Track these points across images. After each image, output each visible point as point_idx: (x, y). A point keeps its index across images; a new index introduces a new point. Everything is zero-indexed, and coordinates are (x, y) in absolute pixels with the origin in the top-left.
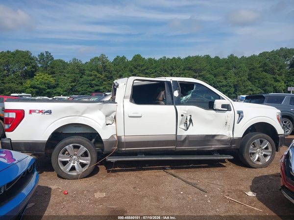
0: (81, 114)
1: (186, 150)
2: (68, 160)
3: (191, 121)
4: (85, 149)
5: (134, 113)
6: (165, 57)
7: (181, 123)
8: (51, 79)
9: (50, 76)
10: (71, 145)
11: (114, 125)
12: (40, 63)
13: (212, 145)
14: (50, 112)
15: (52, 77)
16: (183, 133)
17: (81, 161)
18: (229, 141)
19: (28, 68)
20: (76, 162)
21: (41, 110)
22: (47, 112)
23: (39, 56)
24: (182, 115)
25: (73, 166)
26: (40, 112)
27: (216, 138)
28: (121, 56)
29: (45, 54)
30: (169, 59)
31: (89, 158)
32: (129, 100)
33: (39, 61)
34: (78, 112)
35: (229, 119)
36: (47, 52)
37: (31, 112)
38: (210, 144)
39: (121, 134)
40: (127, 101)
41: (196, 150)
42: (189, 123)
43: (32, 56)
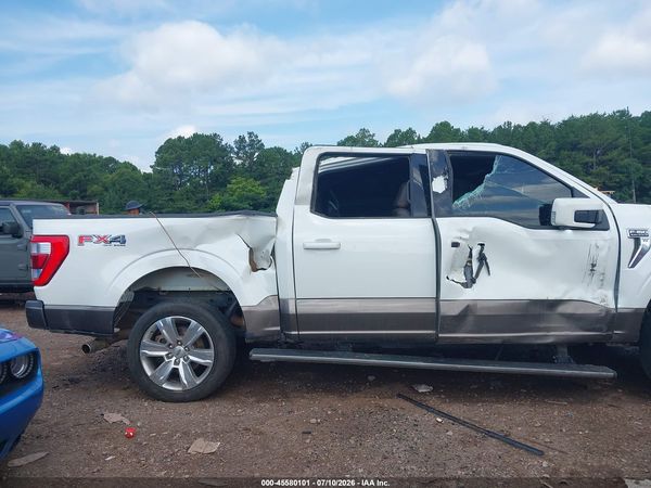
0: (193, 243)
1: (469, 342)
2: (163, 353)
3: (482, 259)
4: (201, 329)
5: (318, 241)
6: (509, 123)
7: (453, 268)
8: (261, 189)
9: (258, 182)
10: (169, 319)
11: (271, 271)
12: (239, 158)
13: (548, 329)
14: (121, 240)
15: (261, 185)
16: (457, 294)
17: (192, 358)
18: (603, 318)
19: (215, 168)
20: (182, 360)
21: (102, 235)
22: (115, 240)
23: (236, 142)
24: (455, 245)
25: (174, 369)
26: (102, 239)
27: (561, 309)
28: (404, 130)
29: (247, 139)
30: (519, 126)
31: (211, 352)
32: (308, 207)
33: (237, 153)
34: (185, 239)
35: (603, 253)
36: (250, 134)
37: (82, 239)
38: (542, 325)
39: (287, 293)
40: (305, 209)
41: (499, 341)
42: (476, 264)
43: (223, 143)
